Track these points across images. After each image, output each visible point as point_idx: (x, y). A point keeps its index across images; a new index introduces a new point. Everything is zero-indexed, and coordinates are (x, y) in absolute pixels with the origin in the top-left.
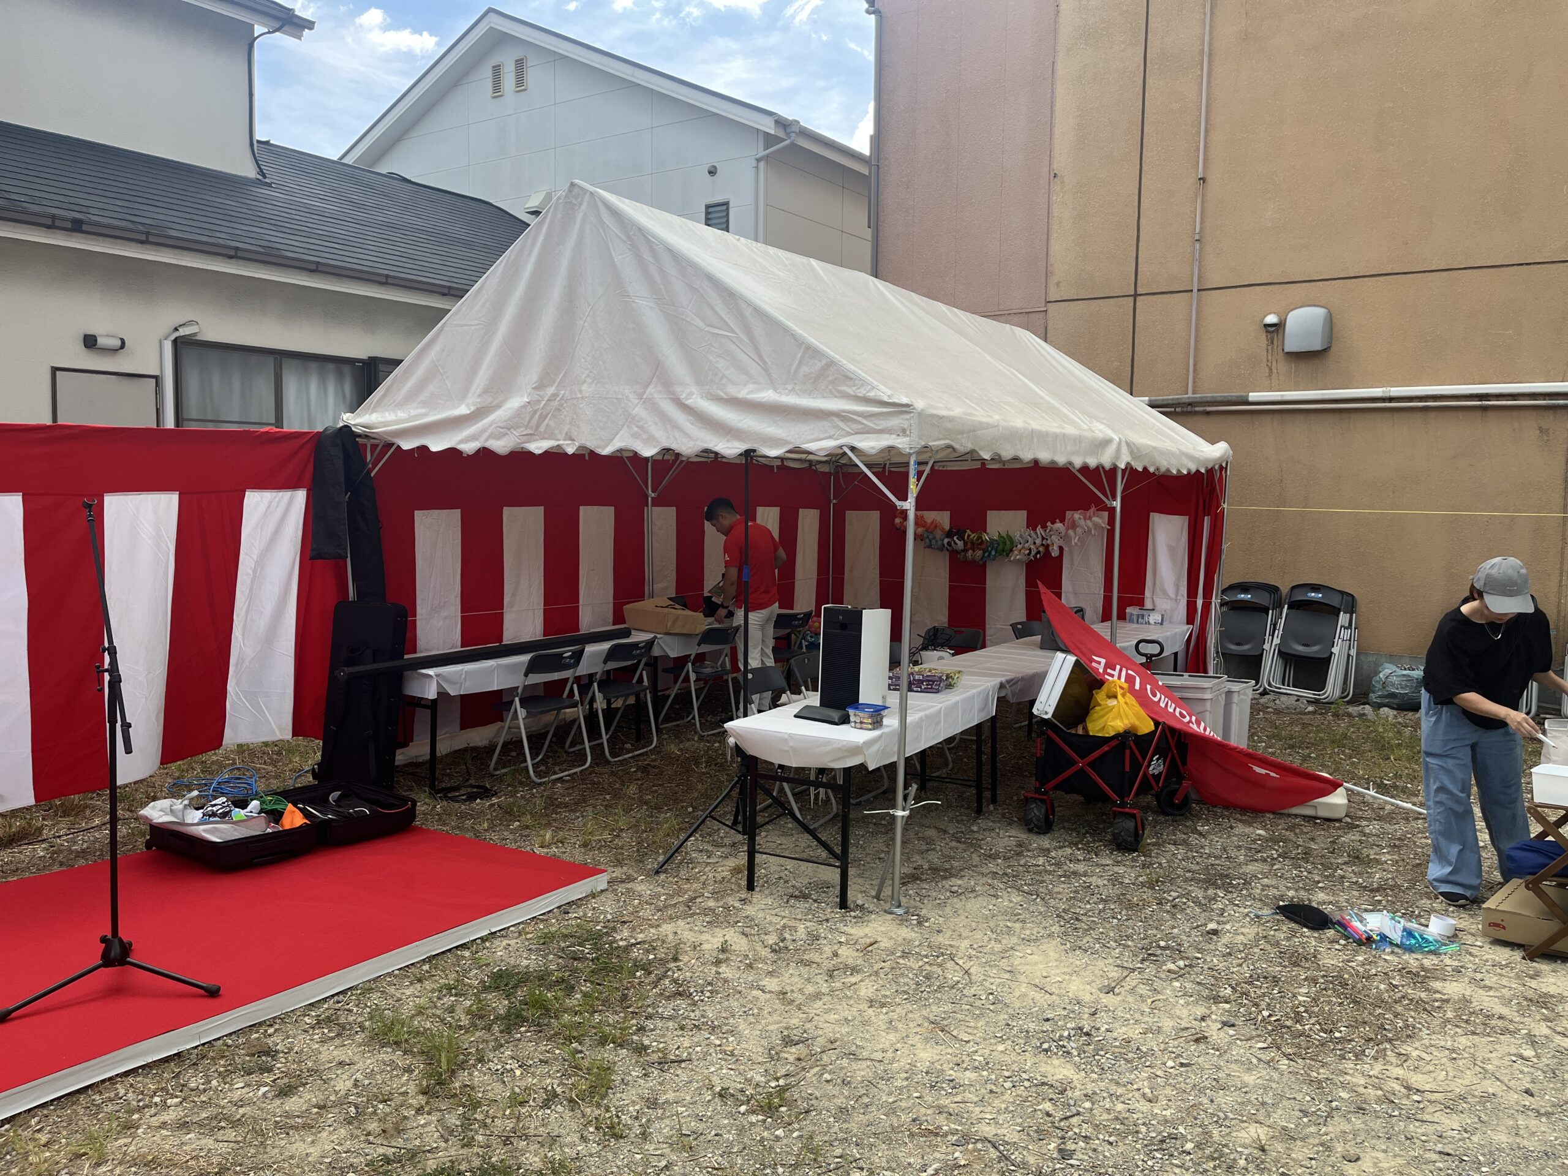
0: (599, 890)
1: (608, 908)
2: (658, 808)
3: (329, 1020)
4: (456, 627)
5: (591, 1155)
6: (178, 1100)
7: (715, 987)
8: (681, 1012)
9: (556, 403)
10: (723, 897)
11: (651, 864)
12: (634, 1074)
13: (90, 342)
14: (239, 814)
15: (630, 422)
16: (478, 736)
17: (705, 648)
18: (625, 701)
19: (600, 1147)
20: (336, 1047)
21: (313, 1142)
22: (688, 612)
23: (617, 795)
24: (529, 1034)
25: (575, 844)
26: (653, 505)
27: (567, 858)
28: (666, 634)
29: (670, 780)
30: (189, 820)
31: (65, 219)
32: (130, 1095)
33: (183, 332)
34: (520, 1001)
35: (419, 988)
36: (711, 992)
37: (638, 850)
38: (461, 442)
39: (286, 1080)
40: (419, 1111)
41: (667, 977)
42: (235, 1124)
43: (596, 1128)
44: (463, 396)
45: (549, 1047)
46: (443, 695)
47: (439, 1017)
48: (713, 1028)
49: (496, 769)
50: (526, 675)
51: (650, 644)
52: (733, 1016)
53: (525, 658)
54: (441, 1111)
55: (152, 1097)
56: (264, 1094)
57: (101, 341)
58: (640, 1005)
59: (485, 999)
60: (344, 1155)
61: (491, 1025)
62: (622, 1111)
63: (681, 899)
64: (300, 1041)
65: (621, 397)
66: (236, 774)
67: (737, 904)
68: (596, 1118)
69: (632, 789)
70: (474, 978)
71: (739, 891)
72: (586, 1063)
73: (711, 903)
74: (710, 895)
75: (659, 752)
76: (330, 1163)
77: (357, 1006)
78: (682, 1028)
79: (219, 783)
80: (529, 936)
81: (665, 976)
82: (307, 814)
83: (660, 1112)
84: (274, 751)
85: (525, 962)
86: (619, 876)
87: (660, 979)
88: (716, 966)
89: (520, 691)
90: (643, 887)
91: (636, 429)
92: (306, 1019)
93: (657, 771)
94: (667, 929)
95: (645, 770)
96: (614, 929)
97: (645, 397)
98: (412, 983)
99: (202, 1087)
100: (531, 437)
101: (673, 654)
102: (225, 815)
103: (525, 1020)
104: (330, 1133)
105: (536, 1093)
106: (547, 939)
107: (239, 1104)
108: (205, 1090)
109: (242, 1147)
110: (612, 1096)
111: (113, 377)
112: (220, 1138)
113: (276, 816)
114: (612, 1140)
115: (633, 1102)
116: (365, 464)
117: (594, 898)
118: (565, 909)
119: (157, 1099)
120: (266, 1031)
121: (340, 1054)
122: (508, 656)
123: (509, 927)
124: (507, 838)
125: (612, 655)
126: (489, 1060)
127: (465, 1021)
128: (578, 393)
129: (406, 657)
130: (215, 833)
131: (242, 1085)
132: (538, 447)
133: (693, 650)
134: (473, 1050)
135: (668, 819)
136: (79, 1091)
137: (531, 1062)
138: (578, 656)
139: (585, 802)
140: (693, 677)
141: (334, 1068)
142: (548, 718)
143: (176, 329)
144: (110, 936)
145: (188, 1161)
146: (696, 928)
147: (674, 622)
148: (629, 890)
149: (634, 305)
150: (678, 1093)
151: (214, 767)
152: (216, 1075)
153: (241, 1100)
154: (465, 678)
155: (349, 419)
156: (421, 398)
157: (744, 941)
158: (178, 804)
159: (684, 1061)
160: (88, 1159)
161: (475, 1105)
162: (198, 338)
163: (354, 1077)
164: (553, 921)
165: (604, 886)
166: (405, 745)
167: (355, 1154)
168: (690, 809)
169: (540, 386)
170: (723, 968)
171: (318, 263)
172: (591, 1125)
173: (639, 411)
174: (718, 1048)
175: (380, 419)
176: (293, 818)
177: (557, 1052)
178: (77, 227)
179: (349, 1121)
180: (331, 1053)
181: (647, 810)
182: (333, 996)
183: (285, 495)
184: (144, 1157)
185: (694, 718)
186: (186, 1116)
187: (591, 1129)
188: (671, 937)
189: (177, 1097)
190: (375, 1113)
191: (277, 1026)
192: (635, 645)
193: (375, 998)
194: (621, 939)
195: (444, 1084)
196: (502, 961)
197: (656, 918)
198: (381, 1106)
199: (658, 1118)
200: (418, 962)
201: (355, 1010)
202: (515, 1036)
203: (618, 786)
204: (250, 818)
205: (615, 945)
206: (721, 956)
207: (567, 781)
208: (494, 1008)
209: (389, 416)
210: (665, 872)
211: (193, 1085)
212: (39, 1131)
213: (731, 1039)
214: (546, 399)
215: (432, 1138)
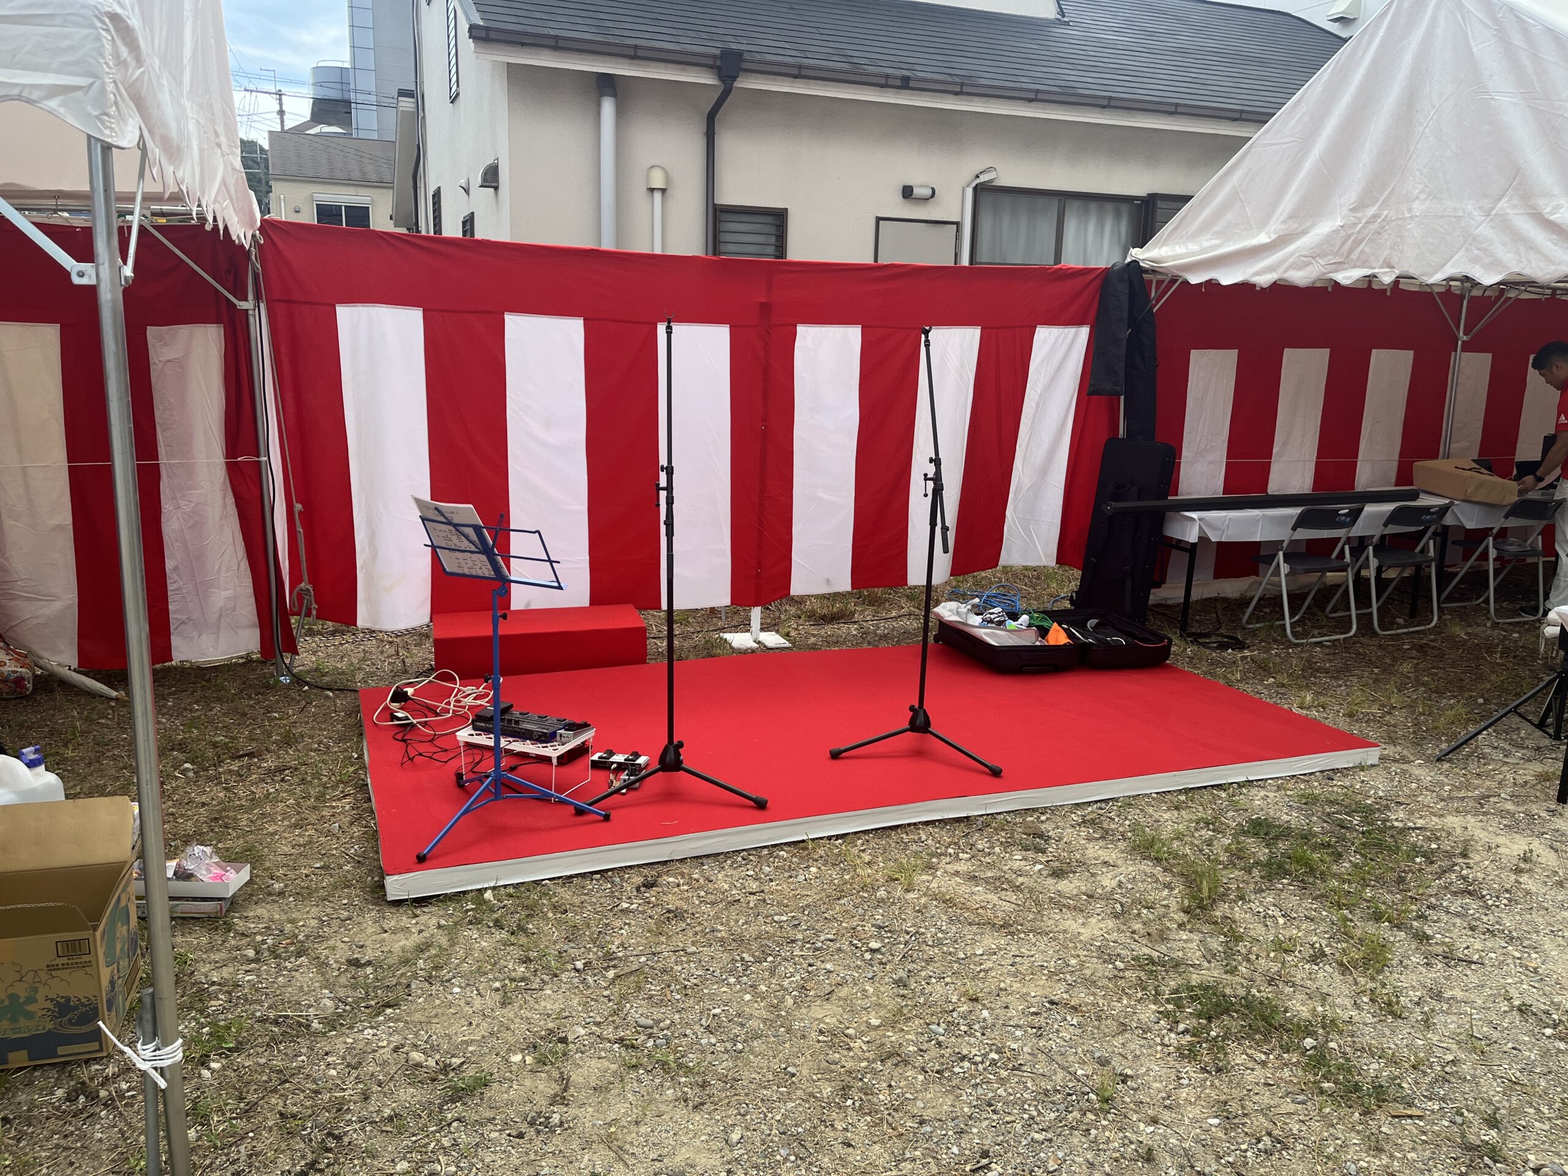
0: (1369, 763)
1: (1379, 785)
2: (1440, 693)
3: (1093, 822)
4: (1220, 473)
5: (1366, 1024)
6: (968, 856)
7: (1513, 896)
8: (1471, 912)
9: (1374, 227)
10: (1524, 802)
11: (1431, 749)
12: (1414, 959)
13: (907, 192)
14: (1011, 624)
15: (1470, 244)
16: (1232, 588)
17: (1513, 522)
18: (1401, 572)
19: (1375, 1020)
20: (1101, 848)
21: (1083, 924)
22: (1496, 479)
23: (1387, 670)
24: (1292, 888)
25: (1339, 712)
26: (1464, 350)
27: (1329, 723)
28: (1464, 501)
29: (1454, 665)
30: (970, 622)
31: (896, 78)
32: (930, 842)
33: (983, 178)
34: (1282, 853)
35: (1177, 816)
36: (1510, 900)
37: (1414, 732)
38: (1257, 274)
39: (1057, 864)
40: (1181, 926)
41: (1454, 871)
42: (1018, 888)
43: (1371, 1000)
44: (1264, 223)
45: (1315, 906)
46: (1203, 539)
47: (1197, 846)
48: (1512, 939)
49: (1248, 623)
50: (1294, 529)
51: (1444, 510)
52: (1538, 932)
53: (1295, 511)
54: (1202, 933)
55: (947, 848)
56: (1039, 871)
57: (917, 192)
58: (1420, 892)
59: (1244, 842)
60: (1112, 944)
61: (1252, 868)
62: (1401, 992)
63: (1470, 794)
64: (1069, 834)
65: (1461, 214)
66: (1002, 591)
67: (1544, 814)
68: (1371, 990)
69: (1406, 667)
70: (1231, 819)
71: (1546, 801)
72: (1358, 933)
73: (1510, 806)
74: (1509, 798)
75: (1440, 633)
76: (1100, 947)
77: (1118, 816)
78: (1473, 929)
79: (988, 597)
80: (1289, 793)
81: (1450, 870)
82: (1070, 635)
83: (1445, 1007)
84: (1035, 575)
85: (1285, 818)
86: (1391, 754)
87: (1445, 872)
88: (1515, 874)
89: (1285, 545)
90: (1423, 772)
91: (1476, 252)
92: (1073, 815)
93: (1437, 652)
94: (1453, 821)
95: (1422, 649)
96: (1387, 807)
97: (1493, 213)
98: (1169, 809)
99: (987, 850)
100: (1339, 266)
101: (1470, 525)
102: (1000, 623)
103: (1287, 873)
104: (1099, 921)
105: (1302, 946)
106: (1309, 801)
107: (1019, 873)
108: (989, 854)
109: (1021, 910)
110: (1388, 974)
111: (924, 224)
112: (1003, 898)
113: (1043, 632)
114: (1390, 1017)
115: (1413, 987)
116: (1149, 300)
117: (1362, 770)
118: (1330, 775)
119: (951, 851)
120: (1039, 817)
121: (1104, 855)
122: (1274, 507)
123: (1267, 780)
124: (1263, 691)
125: (1394, 518)
126: (1250, 901)
127: (1224, 857)
128: (1406, 212)
129: (1169, 498)
130: (993, 637)
131: (1020, 858)
132: (1347, 277)
133: (1497, 523)
134: (1234, 887)
135: (1452, 707)
136: (890, 828)
137: (1295, 915)
138: (1355, 514)
139: (1348, 671)
140: (1493, 553)
141: (1100, 866)
142: (1314, 577)
143: (977, 177)
144: (917, 706)
145: (977, 909)
146: (1491, 829)
147: (1477, 488)
148: (1404, 772)
149: (1493, 102)
150: (1467, 994)
151: (983, 582)
152: (998, 844)
153: (1020, 870)
154: (1228, 526)
155: (1136, 253)
156: (1217, 228)
157: (1552, 855)
158: (964, 608)
159: (1475, 963)
160: (900, 884)
161: (1238, 939)
162: (994, 184)
163: (1118, 879)
164: (1316, 784)
165: (1375, 761)
166: (1158, 585)
167: (1121, 946)
168: (1481, 701)
169: (1359, 206)
170: (1524, 878)
171: (1110, 98)
172: (1365, 996)
173: (1484, 230)
174: (1519, 961)
175: (1170, 253)
176: (1058, 636)
177: (1324, 913)
178: (905, 84)
179: (1116, 916)
180: (1095, 851)
181: (1425, 692)
182: (1096, 802)
183: (1070, 331)
184: (944, 896)
185: (1487, 601)
186: (974, 871)
187: (1365, 999)
188: (1459, 831)
189: (967, 853)
190: (1139, 914)
191: (1048, 816)
192: (1426, 510)
193: (1133, 814)
194: (1396, 820)
195: (1206, 910)
196: (1262, 810)
197: (1439, 807)
198: (1145, 911)
199: (1443, 1011)
200: (1174, 791)
201: (1117, 819)
202: (1277, 885)
203: (1388, 661)
204: (1019, 630)
205: (1388, 824)
206: (1523, 865)
207: (1328, 647)
208: (1253, 853)
209: (1180, 250)
210: (1450, 761)
211: (980, 847)
212: (863, 851)
213: (1534, 956)
214: (1364, 221)
215: (1194, 955)
